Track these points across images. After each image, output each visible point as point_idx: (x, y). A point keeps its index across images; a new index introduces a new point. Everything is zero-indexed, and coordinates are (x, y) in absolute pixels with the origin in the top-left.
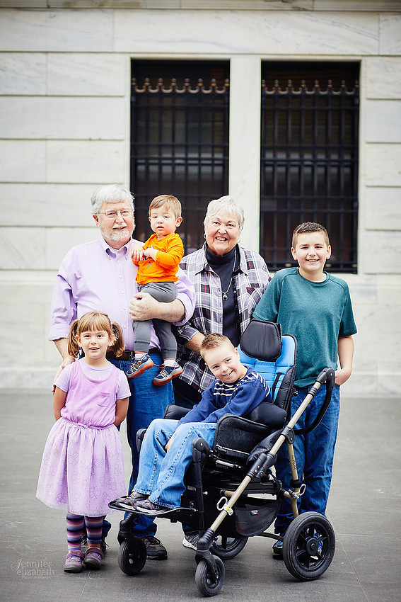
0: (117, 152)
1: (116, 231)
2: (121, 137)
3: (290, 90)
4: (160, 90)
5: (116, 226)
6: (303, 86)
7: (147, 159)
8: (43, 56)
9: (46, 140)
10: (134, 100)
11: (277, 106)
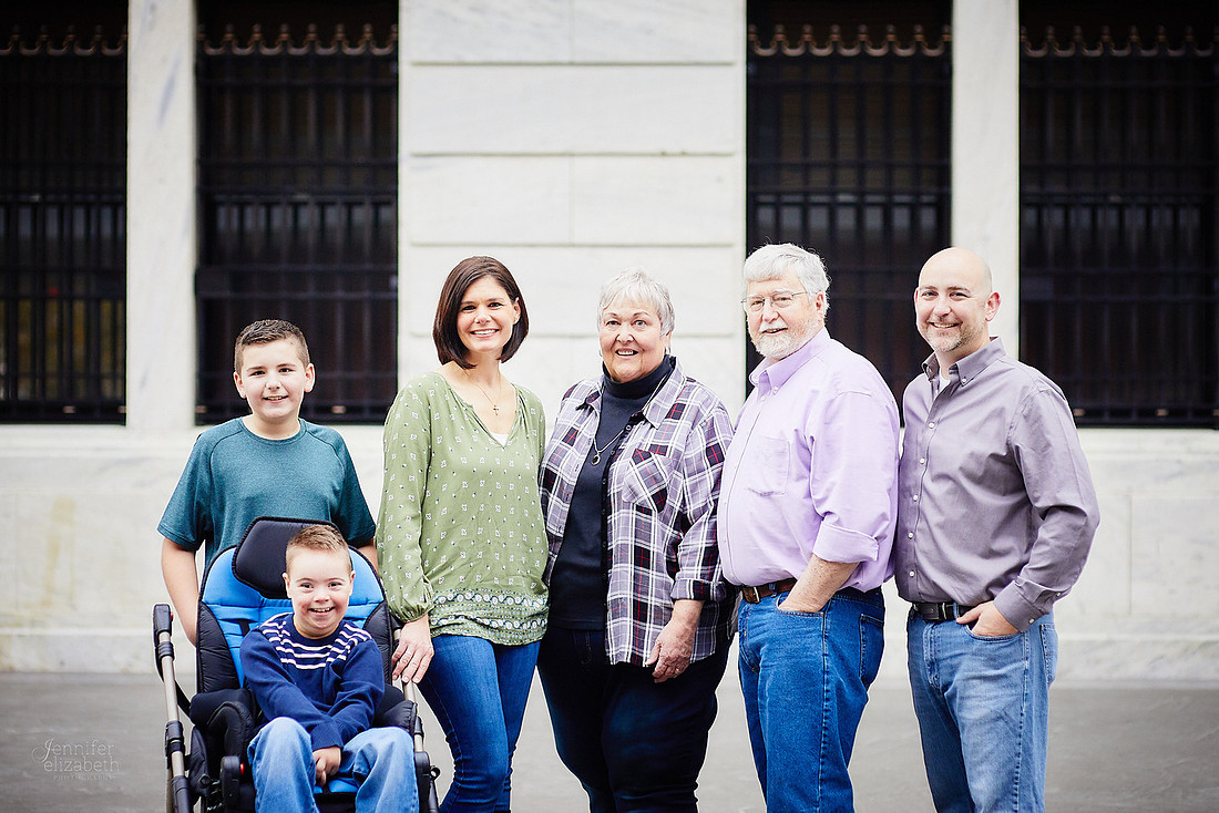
0: (720, 179)
1: (766, 337)
2: (726, 148)
4: (807, 51)
5: (764, 326)
7: (778, 194)
9: (572, 155)
10: (751, 71)
11: (1051, 81)
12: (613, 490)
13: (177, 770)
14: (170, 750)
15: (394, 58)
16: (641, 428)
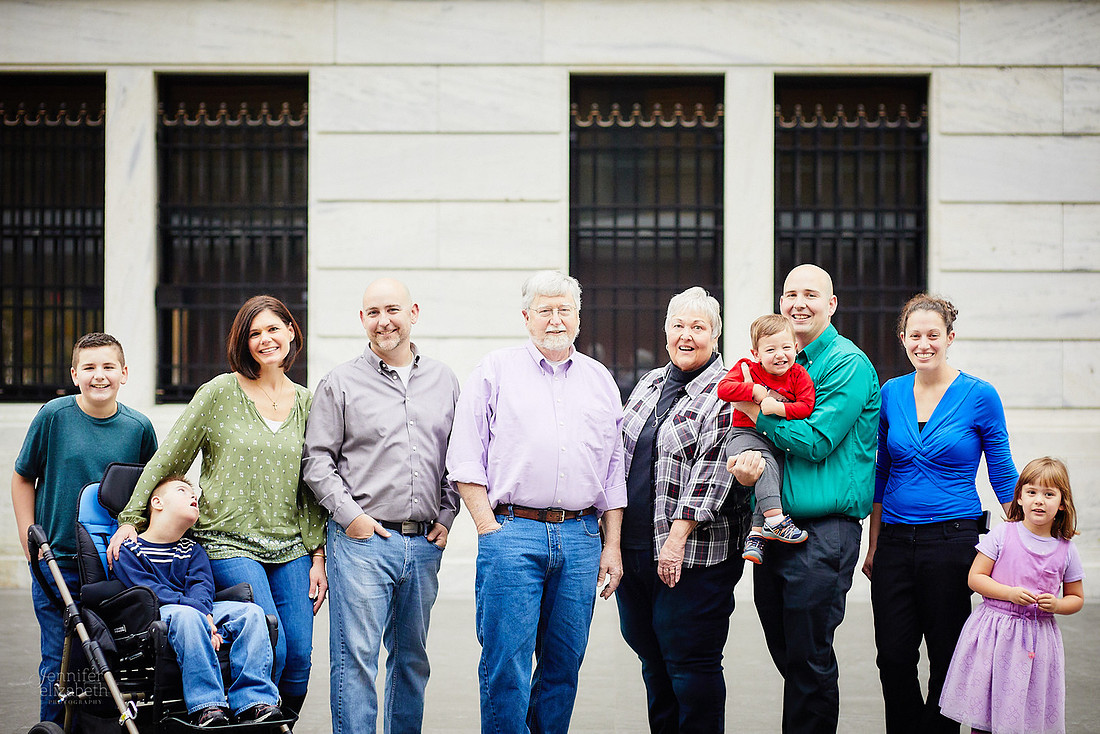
0: (549, 220)
1: (551, 336)
3: (819, 120)
4: (615, 122)
5: (550, 328)
6: (840, 114)
7: (595, 231)
8: (434, 70)
9: (438, 201)
10: (574, 139)
11: (799, 146)
12: (659, 443)
13: (84, 636)
14: (73, 623)
15: (305, 128)
16: (684, 400)
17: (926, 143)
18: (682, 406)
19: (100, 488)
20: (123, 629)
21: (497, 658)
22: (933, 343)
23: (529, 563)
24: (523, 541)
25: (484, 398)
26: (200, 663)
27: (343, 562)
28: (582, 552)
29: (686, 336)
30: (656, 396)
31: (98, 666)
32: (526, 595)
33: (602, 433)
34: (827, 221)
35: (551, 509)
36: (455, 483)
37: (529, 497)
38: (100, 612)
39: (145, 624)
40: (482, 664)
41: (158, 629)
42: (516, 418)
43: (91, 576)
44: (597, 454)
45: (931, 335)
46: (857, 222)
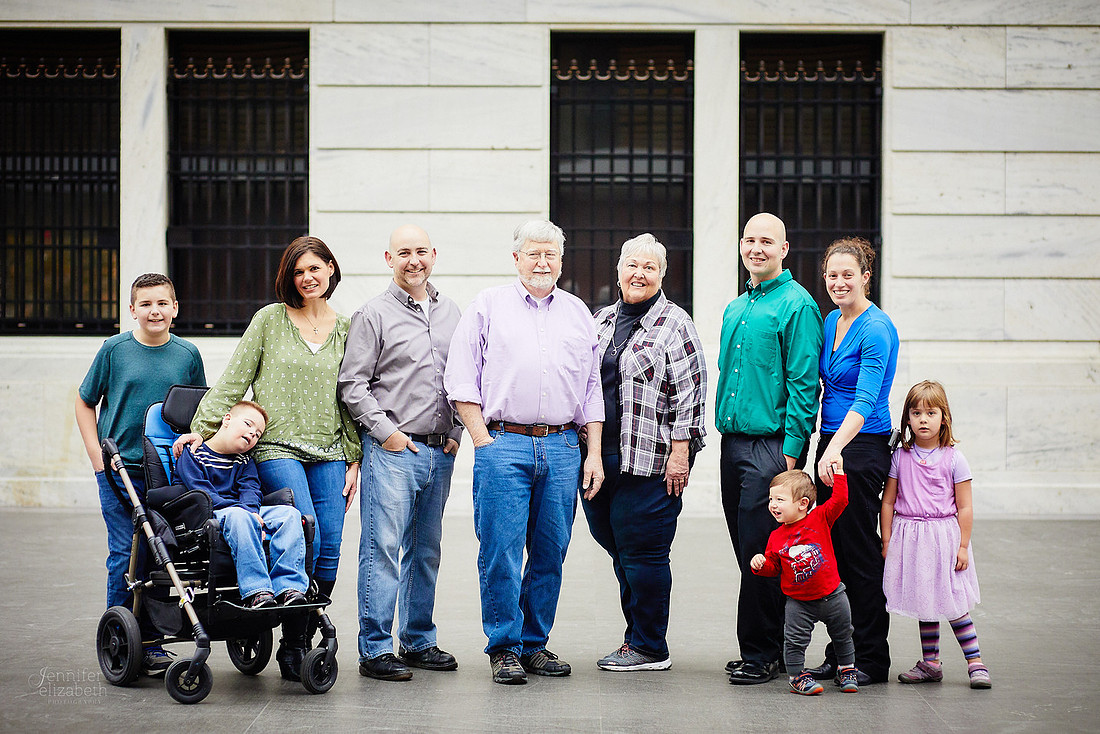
0: (532, 167)
1: (537, 276)
2: (537, 145)
3: (781, 75)
4: (593, 76)
5: (537, 270)
6: (801, 69)
7: (574, 177)
8: (425, 28)
9: (429, 149)
10: (554, 91)
11: (762, 99)
12: (622, 369)
13: (150, 533)
14: (140, 522)
15: (306, 81)
16: (640, 332)
17: (881, 97)
18: (639, 337)
19: (163, 406)
20: (182, 527)
21: (493, 552)
22: (848, 282)
23: (518, 471)
24: (513, 451)
25: (478, 329)
26: (250, 556)
27: (378, 471)
28: (564, 461)
29: (639, 275)
30: (611, 330)
31: (161, 558)
32: (516, 498)
33: (578, 358)
34: (788, 168)
35: (535, 425)
36: (454, 402)
37: (516, 415)
38: (163, 512)
39: (200, 523)
40: (480, 557)
41: (211, 526)
42: (504, 346)
43: (156, 483)
44: (575, 376)
45: (846, 275)
46: (817, 169)
